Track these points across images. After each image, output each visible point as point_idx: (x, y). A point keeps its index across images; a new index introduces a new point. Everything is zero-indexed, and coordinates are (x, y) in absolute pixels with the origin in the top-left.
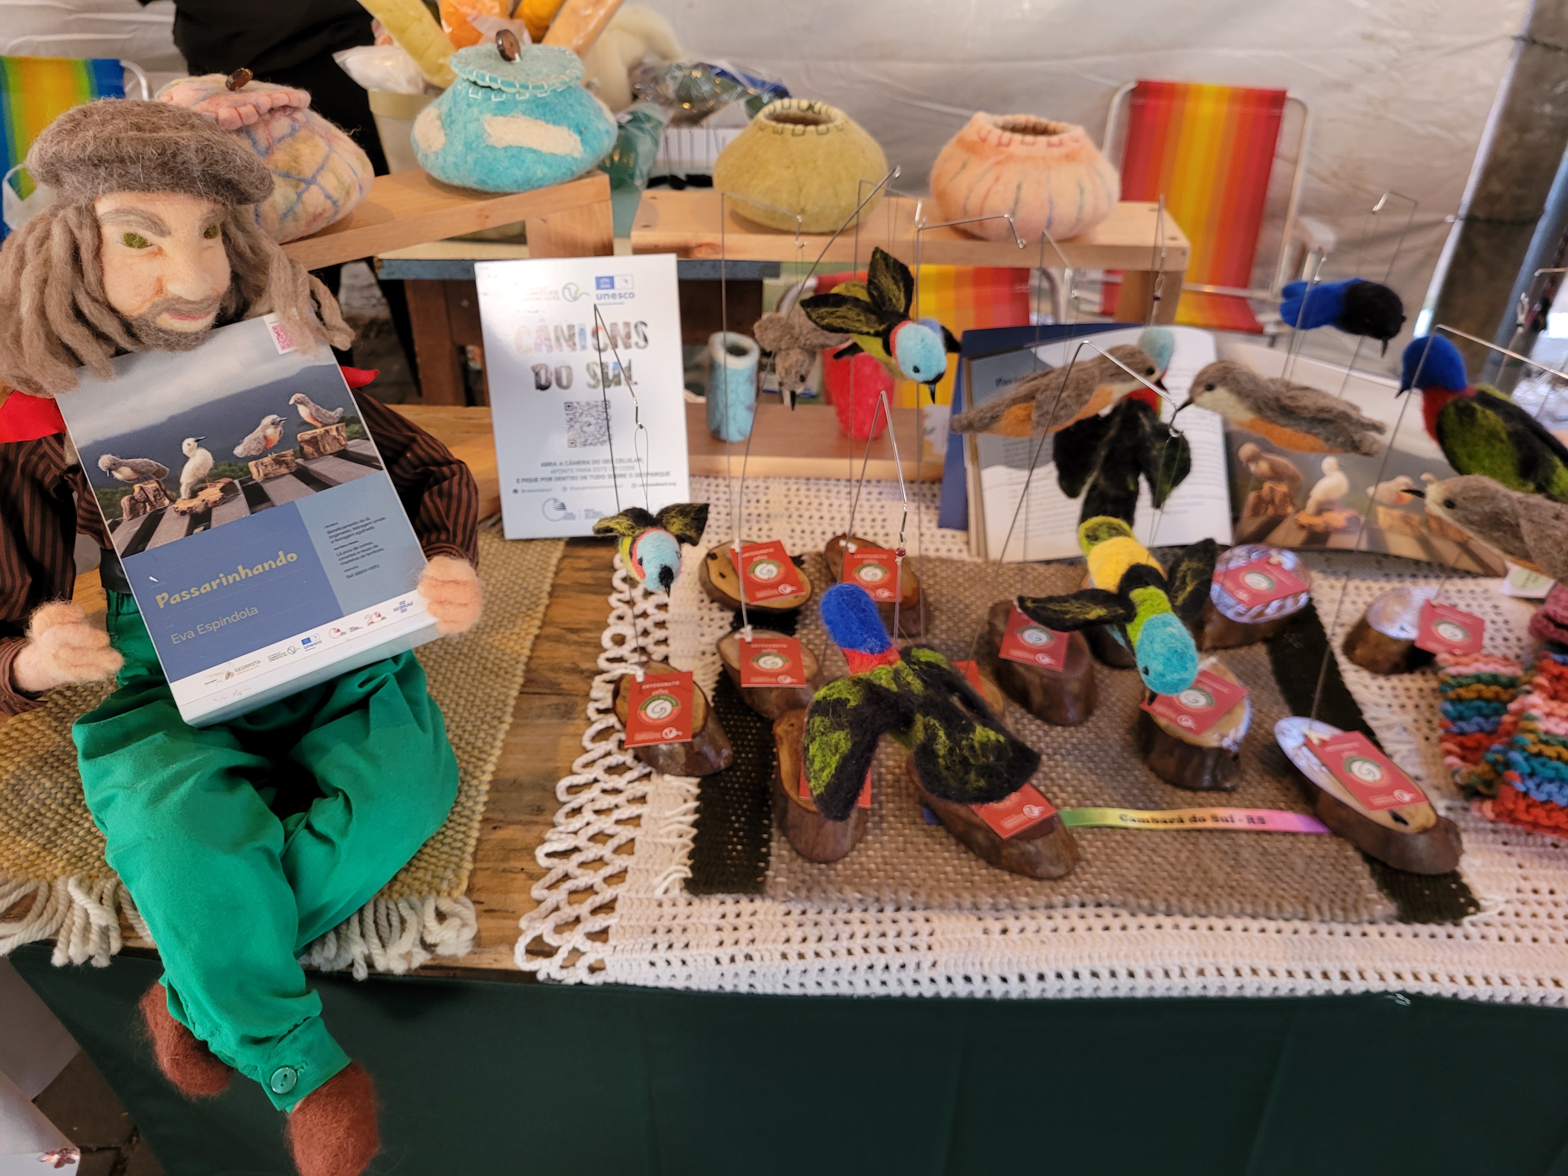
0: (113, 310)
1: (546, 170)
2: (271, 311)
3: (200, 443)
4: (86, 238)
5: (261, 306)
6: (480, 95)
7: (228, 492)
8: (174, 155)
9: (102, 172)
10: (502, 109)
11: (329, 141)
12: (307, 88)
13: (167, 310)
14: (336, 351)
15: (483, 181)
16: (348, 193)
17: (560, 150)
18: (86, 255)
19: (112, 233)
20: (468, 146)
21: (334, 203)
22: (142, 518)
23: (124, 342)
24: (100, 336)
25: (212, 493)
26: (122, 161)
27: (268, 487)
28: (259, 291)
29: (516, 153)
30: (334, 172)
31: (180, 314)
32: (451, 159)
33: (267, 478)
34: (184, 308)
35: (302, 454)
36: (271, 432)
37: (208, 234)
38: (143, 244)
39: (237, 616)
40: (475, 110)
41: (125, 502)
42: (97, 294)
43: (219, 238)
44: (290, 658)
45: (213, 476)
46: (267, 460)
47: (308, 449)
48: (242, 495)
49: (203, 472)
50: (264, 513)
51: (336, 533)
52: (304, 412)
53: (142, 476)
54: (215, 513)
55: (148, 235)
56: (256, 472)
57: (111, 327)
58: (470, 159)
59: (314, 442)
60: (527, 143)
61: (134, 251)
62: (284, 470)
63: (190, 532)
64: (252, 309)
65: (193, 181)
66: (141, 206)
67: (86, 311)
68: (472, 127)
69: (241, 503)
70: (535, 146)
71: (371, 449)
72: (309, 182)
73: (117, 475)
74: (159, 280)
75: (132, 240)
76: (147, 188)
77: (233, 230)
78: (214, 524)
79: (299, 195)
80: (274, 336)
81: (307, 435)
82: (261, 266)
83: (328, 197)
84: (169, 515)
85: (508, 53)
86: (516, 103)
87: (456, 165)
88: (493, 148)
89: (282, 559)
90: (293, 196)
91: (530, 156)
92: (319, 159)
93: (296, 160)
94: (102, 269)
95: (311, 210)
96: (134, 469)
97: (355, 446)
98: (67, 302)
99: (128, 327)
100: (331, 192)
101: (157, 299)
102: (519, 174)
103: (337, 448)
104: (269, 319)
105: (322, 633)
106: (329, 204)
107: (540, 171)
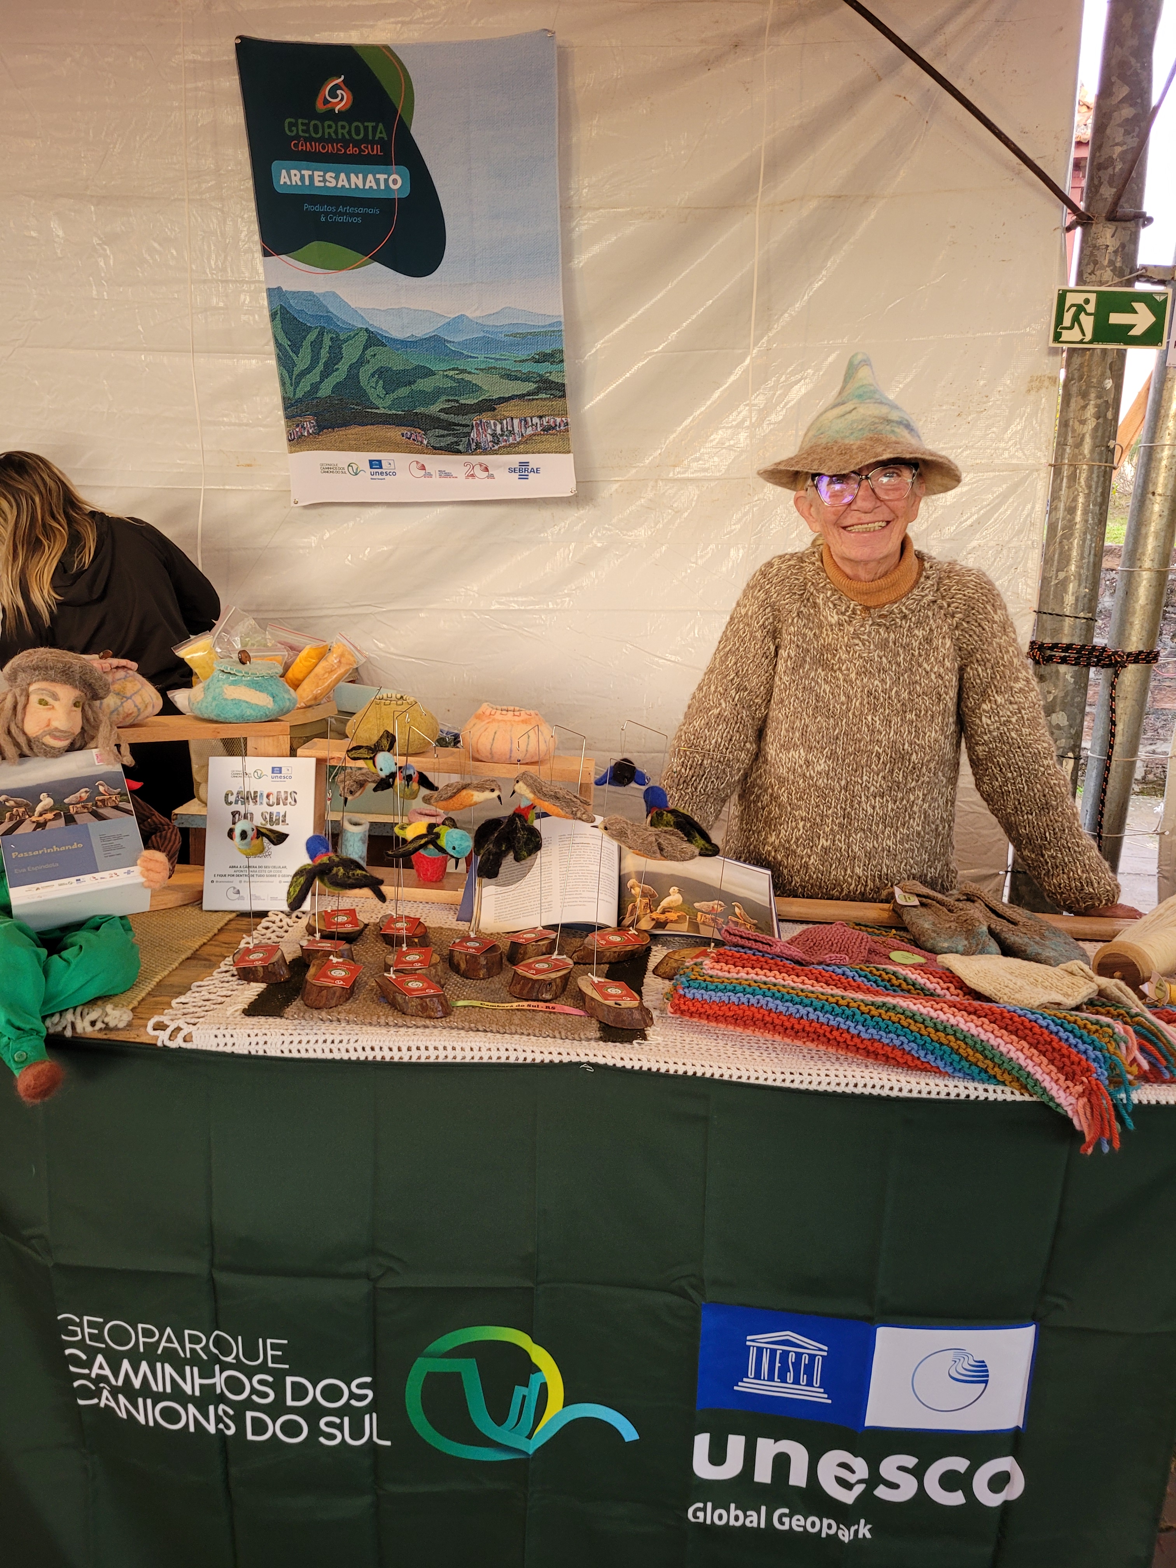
0: (24, 733)
1: (252, 711)
2: (96, 748)
3: (49, 796)
4: (21, 700)
5: (93, 744)
6: (225, 676)
7: (57, 817)
8: (69, 668)
9: (37, 673)
10: (234, 683)
11: (143, 685)
12: (136, 662)
13: (50, 734)
14: (124, 766)
15: (219, 715)
16: (146, 707)
17: (261, 703)
18: (20, 708)
19: (34, 699)
20: (214, 699)
21: (139, 710)
22: (14, 822)
23: (26, 750)
24: (17, 745)
25: (50, 816)
26: (47, 668)
27: (76, 816)
28: (93, 738)
29: (237, 702)
30: (141, 696)
31: (55, 738)
32: (204, 704)
33: (77, 813)
34: (58, 734)
35: (96, 805)
36: (83, 795)
37: (75, 705)
38: (46, 704)
39: (47, 866)
40: (221, 683)
41: (8, 815)
42: (20, 725)
43: (80, 709)
44: (69, 886)
45: (51, 809)
46: (78, 806)
47: (99, 803)
48: (63, 818)
49: (47, 807)
50: (72, 827)
51: (103, 838)
52: (101, 789)
53: (19, 805)
54: (48, 824)
55: (50, 700)
56: (72, 810)
57: (22, 740)
58: (214, 704)
59: (103, 801)
60: (243, 698)
61: (41, 706)
62: (86, 810)
63: (35, 830)
64: (88, 746)
65: (75, 681)
66: (50, 688)
67: (13, 731)
68: (217, 690)
69: (62, 821)
70: (248, 700)
71: (130, 807)
72: (128, 698)
73: (7, 804)
74: (49, 720)
75: (42, 702)
76: (53, 681)
77: (87, 708)
78: (47, 828)
79: (122, 703)
80: (95, 758)
81: (100, 798)
82: (96, 728)
83: (136, 706)
84: (27, 822)
85: (243, 660)
86: (242, 681)
87: (207, 707)
88: (226, 699)
89: (75, 846)
90: (119, 702)
91: (244, 704)
92: (136, 689)
93: (124, 688)
94: (25, 714)
95: (126, 710)
96: (15, 802)
97: (123, 805)
98: (6, 726)
99: (29, 741)
100: (138, 704)
101: (46, 729)
102: (237, 712)
103: (114, 804)
104: (94, 751)
105: (87, 878)
106: (135, 710)
107: (249, 712)
